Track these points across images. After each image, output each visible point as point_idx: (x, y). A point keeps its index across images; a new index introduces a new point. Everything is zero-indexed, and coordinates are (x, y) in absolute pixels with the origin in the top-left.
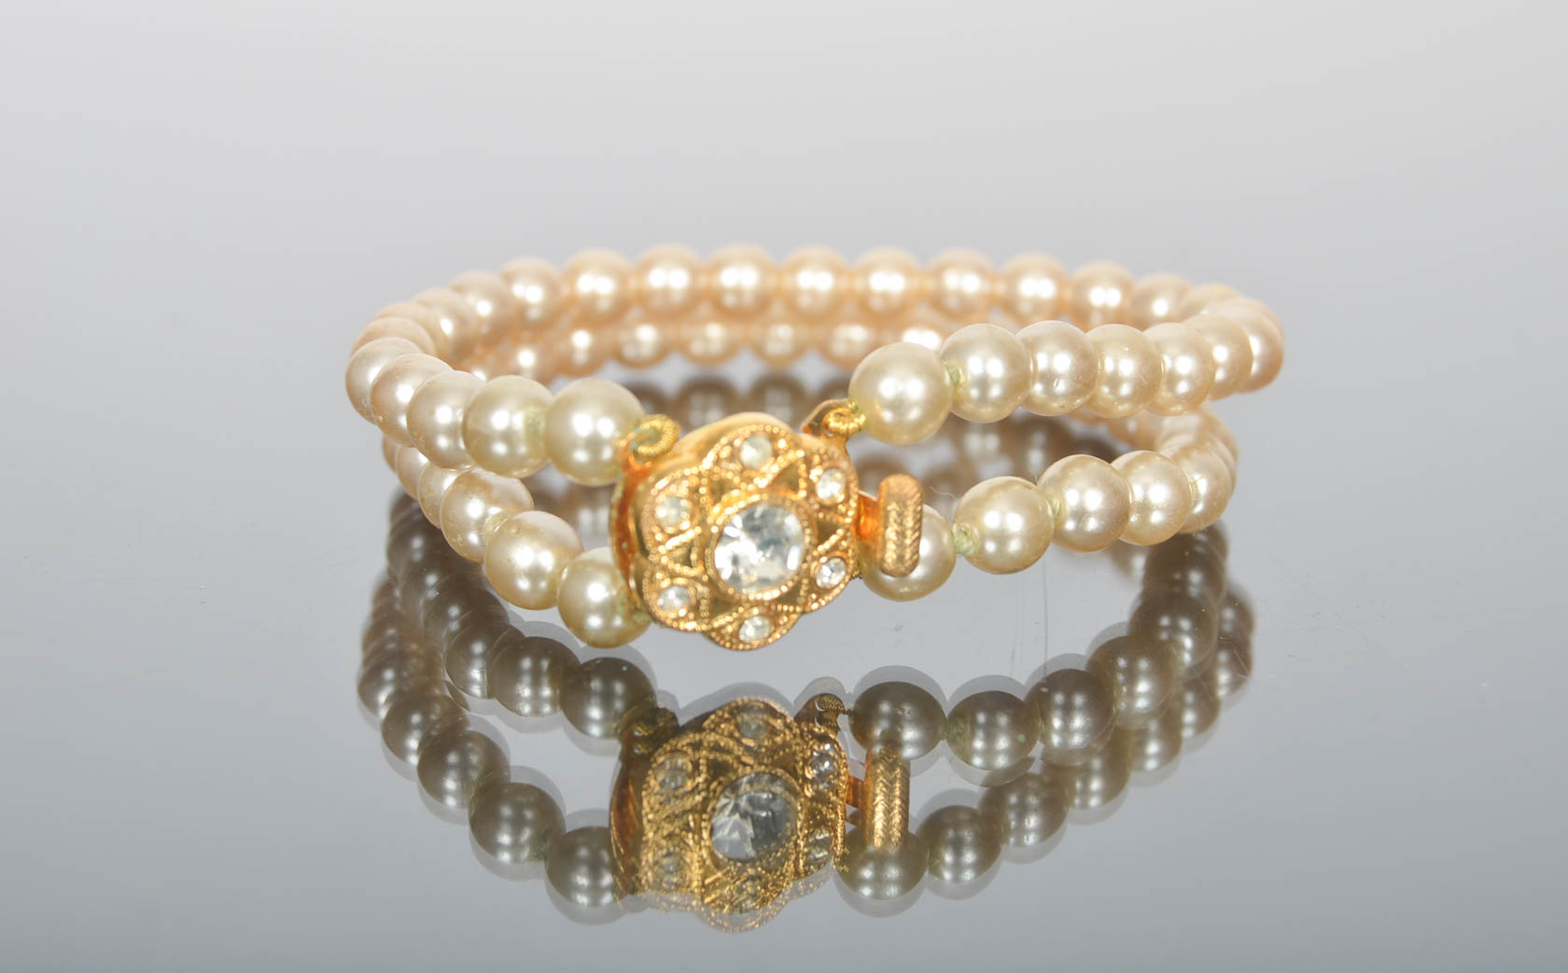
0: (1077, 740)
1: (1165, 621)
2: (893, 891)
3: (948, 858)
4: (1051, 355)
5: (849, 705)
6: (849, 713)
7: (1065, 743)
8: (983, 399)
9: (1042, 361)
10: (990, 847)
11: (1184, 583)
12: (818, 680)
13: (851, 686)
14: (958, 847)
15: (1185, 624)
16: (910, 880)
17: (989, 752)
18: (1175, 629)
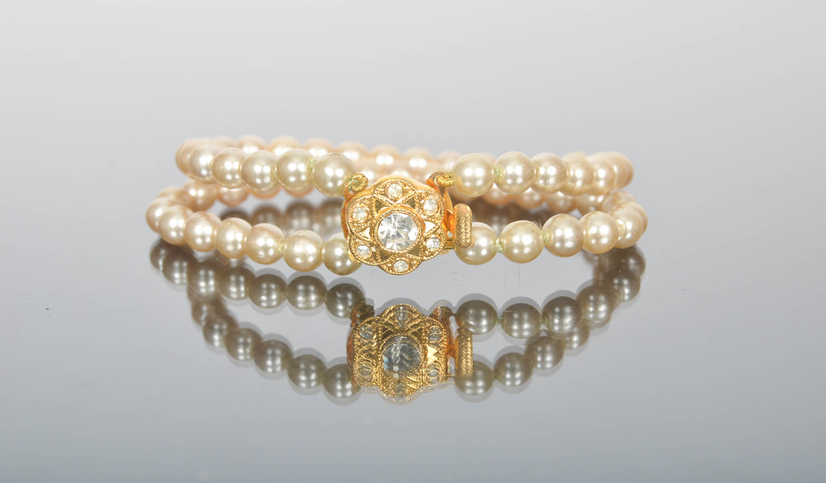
0: (567, 328)
1: (616, 281)
2: (480, 391)
3: (508, 376)
4: (546, 168)
5: (454, 312)
6: (454, 315)
7: (561, 329)
8: (514, 183)
9: (542, 171)
10: (527, 372)
11: (627, 264)
12: (439, 301)
13: (455, 303)
14: (513, 371)
15: (626, 282)
16: (488, 386)
17: (521, 330)
18: (621, 285)
